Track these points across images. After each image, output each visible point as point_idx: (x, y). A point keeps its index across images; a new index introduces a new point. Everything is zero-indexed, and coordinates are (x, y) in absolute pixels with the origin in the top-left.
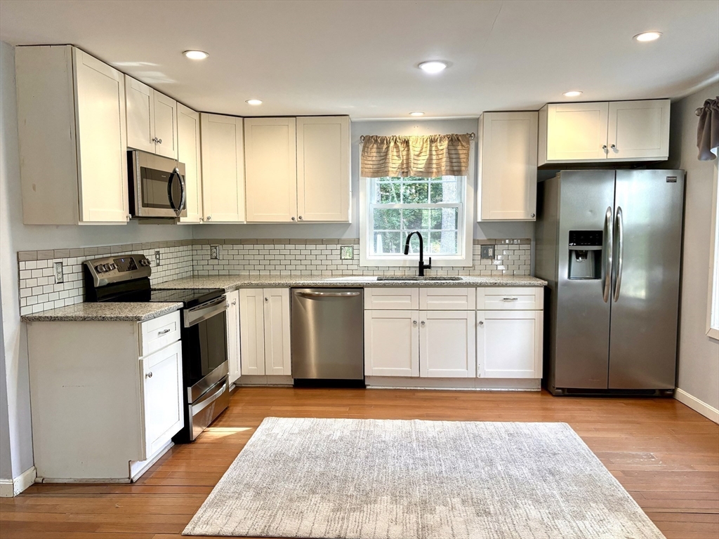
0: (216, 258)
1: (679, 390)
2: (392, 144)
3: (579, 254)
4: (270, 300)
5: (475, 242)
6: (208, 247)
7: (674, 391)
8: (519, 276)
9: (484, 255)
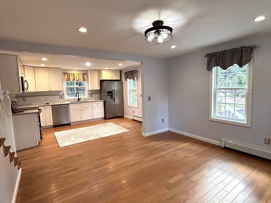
0: (25, 101)
1: (124, 115)
2: (71, 74)
3: (109, 95)
4: (47, 109)
5: (89, 94)
6: (22, 98)
7: (123, 116)
8: (97, 100)
9: (91, 96)
